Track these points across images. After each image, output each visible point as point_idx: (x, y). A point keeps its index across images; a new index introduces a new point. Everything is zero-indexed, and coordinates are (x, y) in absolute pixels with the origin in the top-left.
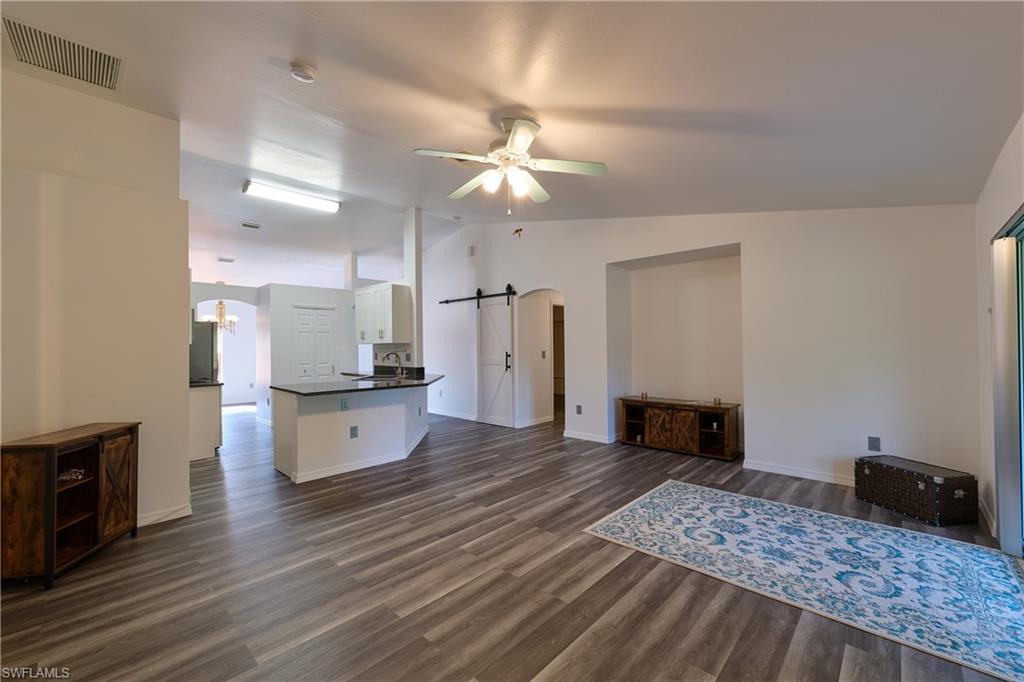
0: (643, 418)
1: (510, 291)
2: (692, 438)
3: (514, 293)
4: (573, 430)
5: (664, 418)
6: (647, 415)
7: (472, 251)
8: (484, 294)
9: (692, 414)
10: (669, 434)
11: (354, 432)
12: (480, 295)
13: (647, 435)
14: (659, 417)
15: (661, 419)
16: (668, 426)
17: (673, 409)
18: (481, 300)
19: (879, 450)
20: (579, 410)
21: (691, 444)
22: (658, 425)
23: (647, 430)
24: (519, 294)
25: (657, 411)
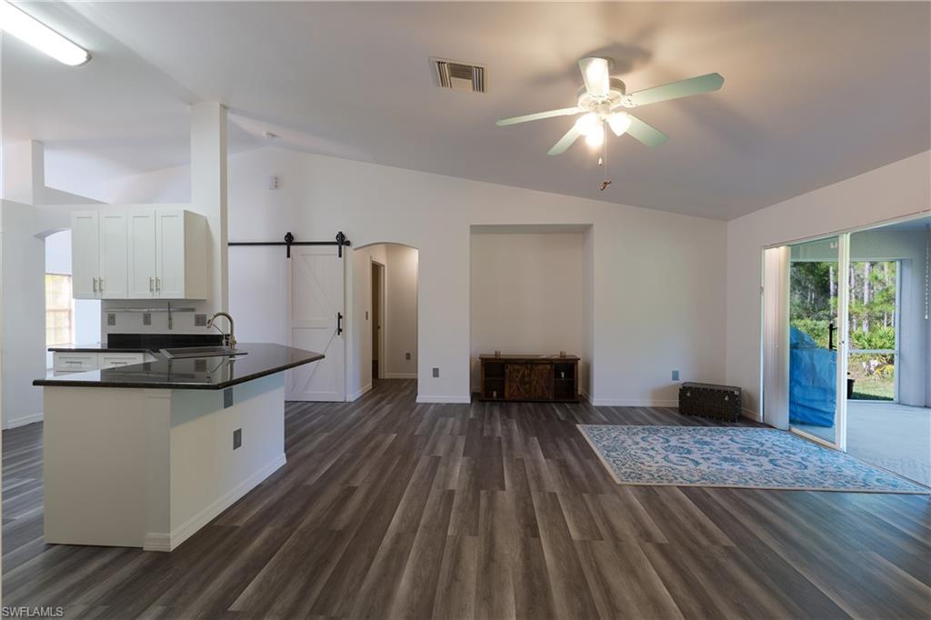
0: (503, 374)
1: (342, 241)
2: (548, 388)
3: (348, 243)
4: (428, 393)
5: (524, 373)
6: (507, 371)
7: (276, 183)
8: (296, 240)
9: (549, 367)
10: (527, 386)
11: (237, 439)
12: (289, 240)
13: (507, 389)
14: (518, 372)
15: (521, 373)
16: (526, 379)
17: (531, 363)
18: (292, 247)
19: (678, 379)
20: (436, 373)
21: (546, 392)
22: (518, 379)
23: (507, 385)
24: (355, 244)
25: (517, 367)
